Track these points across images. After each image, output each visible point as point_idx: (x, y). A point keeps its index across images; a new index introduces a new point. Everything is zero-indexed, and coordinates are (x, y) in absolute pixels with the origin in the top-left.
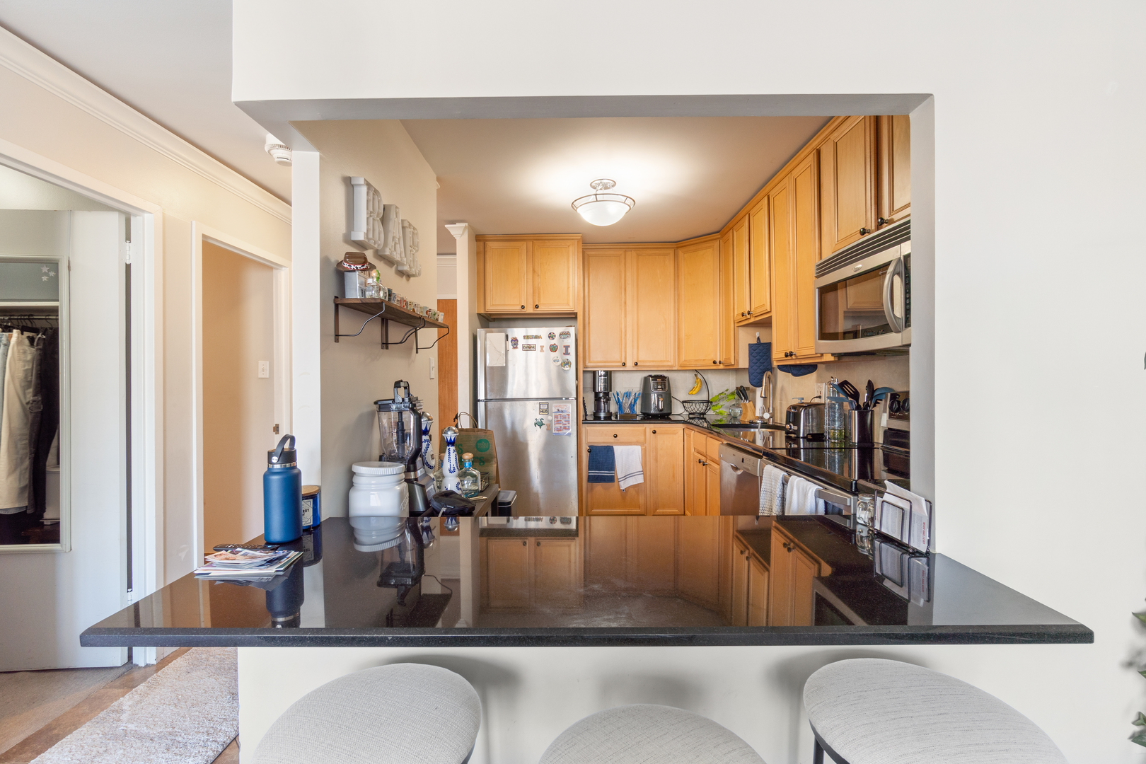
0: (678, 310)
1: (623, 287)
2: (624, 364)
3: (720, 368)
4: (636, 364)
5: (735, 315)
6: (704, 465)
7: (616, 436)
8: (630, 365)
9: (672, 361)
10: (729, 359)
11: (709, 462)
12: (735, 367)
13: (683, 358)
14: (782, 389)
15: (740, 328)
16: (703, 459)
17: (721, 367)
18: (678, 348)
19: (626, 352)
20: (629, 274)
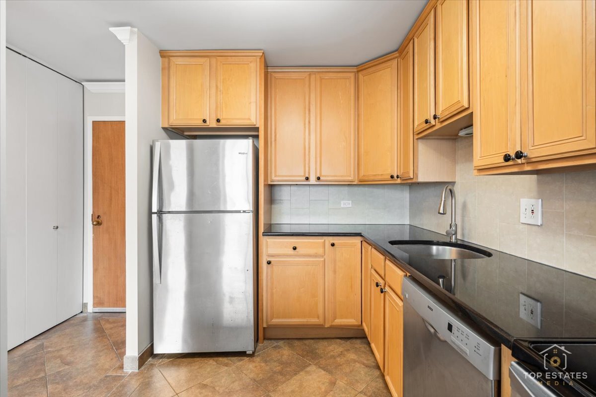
0: (358, 120)
1: (307, 107)
2: (307, 179)
3: (397, 182)
4: (319, 179)
5: (416, 126)
6: (382, 292)
7: (295, 248)
8: (313, 180)
9: (352, 176)
10: (408, 173)
11: (387, 289)
12: (414, 181)
13: (362, 173)
14: (464, 206)
15: (419, 140)
16: (381, 282)
17: (399, 181)
18: (358, 164)
19: (309, 167)
20: (313, 96)
